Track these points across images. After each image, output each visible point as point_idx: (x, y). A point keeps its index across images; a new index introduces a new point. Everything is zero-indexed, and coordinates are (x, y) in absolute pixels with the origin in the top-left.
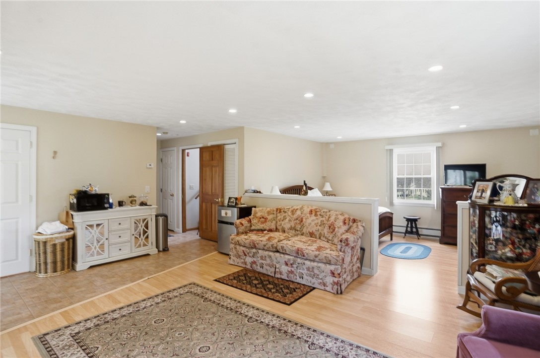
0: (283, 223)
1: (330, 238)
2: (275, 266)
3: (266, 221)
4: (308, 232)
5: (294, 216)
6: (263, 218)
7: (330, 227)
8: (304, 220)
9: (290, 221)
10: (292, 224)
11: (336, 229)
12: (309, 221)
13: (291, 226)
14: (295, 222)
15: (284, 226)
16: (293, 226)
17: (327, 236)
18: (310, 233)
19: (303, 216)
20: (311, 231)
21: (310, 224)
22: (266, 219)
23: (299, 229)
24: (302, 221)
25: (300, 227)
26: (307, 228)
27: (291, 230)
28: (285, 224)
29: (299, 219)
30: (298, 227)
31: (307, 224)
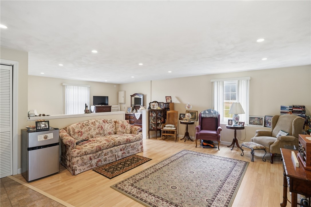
0: (90, 132)
1: (125, 132)
2: (115, 155)
3: (82, 134)
4: (107, 133)
5: (96, 126)
6: (80, 132)
7: (122, 127)
8: (103, 127)
9: (94, 129)
10: (97, 131)
11: (126, 127)
12: (106, 127)
13: (97, 132)
14: (98, 129)
15: (91, 134)
16: (98, 132)
17: (122, 131)
18: (109, 133)
19: (101, 125)
20: (109, 132)
21: (107, 128)
22: (81, 132)
23: (102, 133)
24: (102, 128)
25: (102, 131)
26: (107, 131)
27: (97, 135)
28: (91, 133)
29: (100, 127)
30: (101, 132)
31: (106, 129)
